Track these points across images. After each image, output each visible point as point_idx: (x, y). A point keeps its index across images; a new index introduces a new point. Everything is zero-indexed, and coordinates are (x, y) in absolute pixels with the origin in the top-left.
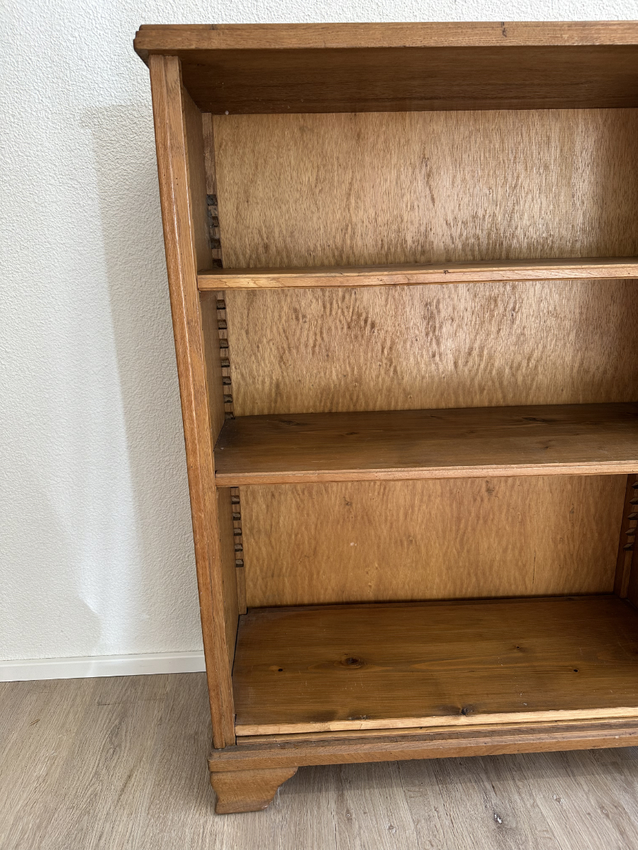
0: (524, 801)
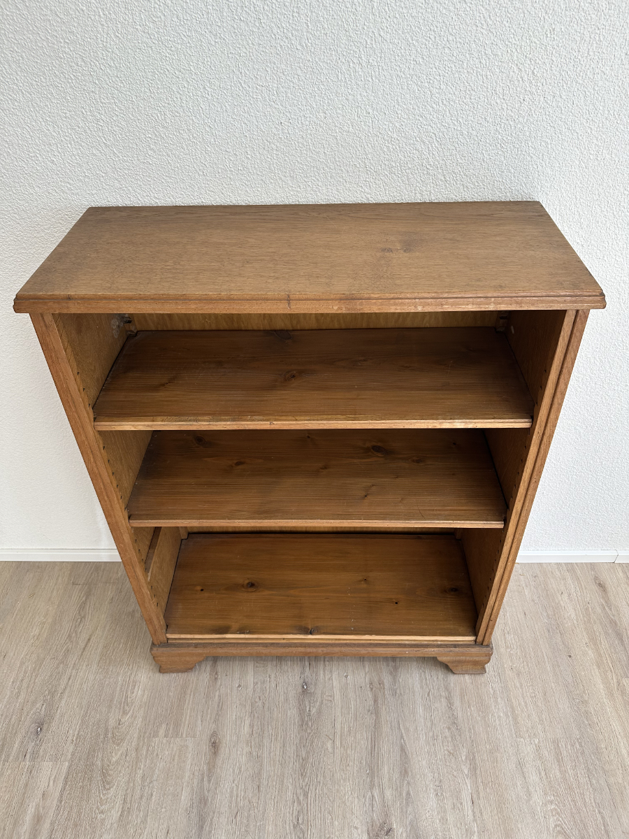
0: (324, 676)
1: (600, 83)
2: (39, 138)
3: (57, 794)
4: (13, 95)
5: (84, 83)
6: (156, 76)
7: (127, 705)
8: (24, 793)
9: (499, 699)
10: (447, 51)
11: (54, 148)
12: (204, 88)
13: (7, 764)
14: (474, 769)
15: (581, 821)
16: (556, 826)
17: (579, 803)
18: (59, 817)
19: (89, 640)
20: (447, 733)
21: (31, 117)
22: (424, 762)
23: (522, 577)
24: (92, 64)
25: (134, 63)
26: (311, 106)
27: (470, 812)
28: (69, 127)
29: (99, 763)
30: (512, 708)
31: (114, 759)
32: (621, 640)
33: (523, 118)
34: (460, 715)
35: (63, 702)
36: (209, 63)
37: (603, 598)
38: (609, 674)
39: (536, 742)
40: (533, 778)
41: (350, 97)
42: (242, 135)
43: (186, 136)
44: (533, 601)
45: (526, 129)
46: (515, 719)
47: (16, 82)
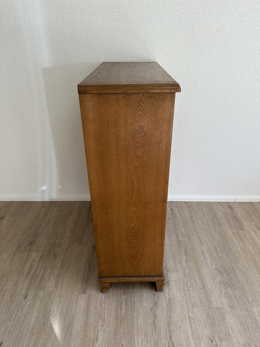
1: (211, 27)
2: (55, 41)
3: (38, 260)
4: (49, 28)
6: (90, 23)
7: (63, 237)
8: (26, 260)
9: (195, 236)
10: (169, 18)
11: (59, 44)
12: (103, 27)
13: (19, 253)
14: (186, 254)
15: (224, 266)
16: (215, 268)
17: (224, 262)
18: (39, 266)
19: (49, 221)
20: (176, 244)
21: (53, 35)
22: (169, 252)
23: (202, 205)
26: (132, 33)
27: (185, 264)
28: (64, 38)
29: (53, 252)
30: (200, 238)
31: (58, 251)
32: (238, 221)
33: (191, 37)
34: (181, 239)
35: (40, 237)
36: (105, 20)
37: (231, 210)
38: (234, 230)
39: (208, 246)
40: (207, 255)
41: (143, 30)
42: (112, 41)
43: (96, 41)
44: (207, 211)
45: (192, 40)
46: (201, 241)
47: (51, 24)
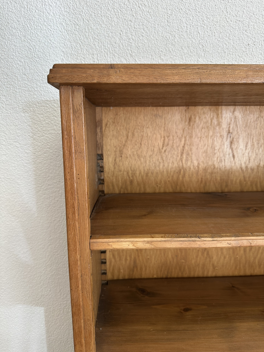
2: (87, 50)
4: (77, 22)
5: (126, 15)
6: (174, 12)
12: (203, 21)
21: (85, 36)
24: (134, 3)
25: (161, 4)
28: (109, 43)
36: (208, 6)
42: (222, 51)
43: (186, 51)
47: (81, 13)
